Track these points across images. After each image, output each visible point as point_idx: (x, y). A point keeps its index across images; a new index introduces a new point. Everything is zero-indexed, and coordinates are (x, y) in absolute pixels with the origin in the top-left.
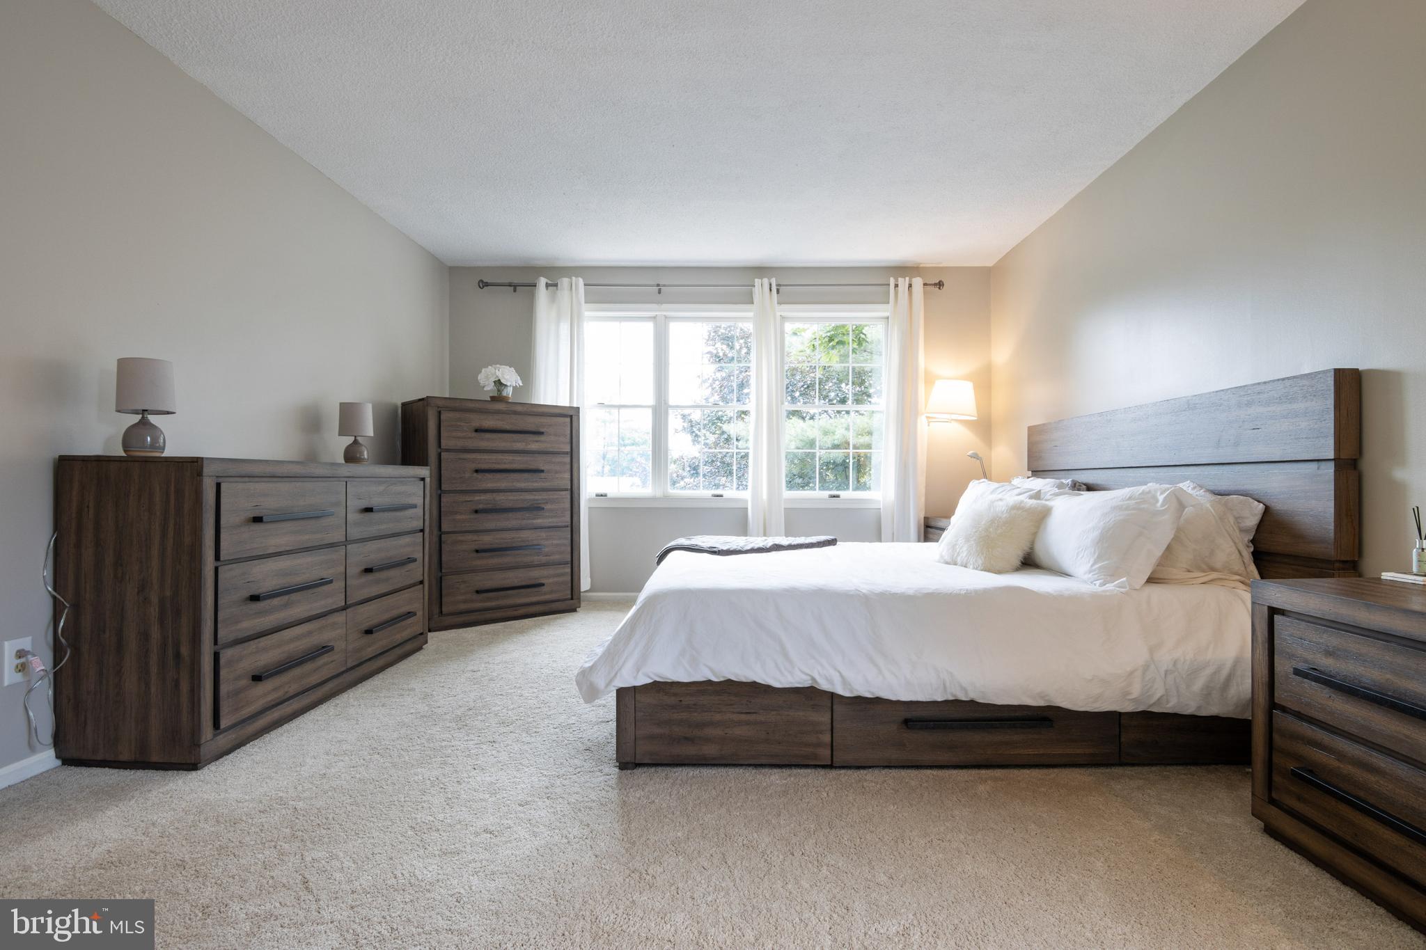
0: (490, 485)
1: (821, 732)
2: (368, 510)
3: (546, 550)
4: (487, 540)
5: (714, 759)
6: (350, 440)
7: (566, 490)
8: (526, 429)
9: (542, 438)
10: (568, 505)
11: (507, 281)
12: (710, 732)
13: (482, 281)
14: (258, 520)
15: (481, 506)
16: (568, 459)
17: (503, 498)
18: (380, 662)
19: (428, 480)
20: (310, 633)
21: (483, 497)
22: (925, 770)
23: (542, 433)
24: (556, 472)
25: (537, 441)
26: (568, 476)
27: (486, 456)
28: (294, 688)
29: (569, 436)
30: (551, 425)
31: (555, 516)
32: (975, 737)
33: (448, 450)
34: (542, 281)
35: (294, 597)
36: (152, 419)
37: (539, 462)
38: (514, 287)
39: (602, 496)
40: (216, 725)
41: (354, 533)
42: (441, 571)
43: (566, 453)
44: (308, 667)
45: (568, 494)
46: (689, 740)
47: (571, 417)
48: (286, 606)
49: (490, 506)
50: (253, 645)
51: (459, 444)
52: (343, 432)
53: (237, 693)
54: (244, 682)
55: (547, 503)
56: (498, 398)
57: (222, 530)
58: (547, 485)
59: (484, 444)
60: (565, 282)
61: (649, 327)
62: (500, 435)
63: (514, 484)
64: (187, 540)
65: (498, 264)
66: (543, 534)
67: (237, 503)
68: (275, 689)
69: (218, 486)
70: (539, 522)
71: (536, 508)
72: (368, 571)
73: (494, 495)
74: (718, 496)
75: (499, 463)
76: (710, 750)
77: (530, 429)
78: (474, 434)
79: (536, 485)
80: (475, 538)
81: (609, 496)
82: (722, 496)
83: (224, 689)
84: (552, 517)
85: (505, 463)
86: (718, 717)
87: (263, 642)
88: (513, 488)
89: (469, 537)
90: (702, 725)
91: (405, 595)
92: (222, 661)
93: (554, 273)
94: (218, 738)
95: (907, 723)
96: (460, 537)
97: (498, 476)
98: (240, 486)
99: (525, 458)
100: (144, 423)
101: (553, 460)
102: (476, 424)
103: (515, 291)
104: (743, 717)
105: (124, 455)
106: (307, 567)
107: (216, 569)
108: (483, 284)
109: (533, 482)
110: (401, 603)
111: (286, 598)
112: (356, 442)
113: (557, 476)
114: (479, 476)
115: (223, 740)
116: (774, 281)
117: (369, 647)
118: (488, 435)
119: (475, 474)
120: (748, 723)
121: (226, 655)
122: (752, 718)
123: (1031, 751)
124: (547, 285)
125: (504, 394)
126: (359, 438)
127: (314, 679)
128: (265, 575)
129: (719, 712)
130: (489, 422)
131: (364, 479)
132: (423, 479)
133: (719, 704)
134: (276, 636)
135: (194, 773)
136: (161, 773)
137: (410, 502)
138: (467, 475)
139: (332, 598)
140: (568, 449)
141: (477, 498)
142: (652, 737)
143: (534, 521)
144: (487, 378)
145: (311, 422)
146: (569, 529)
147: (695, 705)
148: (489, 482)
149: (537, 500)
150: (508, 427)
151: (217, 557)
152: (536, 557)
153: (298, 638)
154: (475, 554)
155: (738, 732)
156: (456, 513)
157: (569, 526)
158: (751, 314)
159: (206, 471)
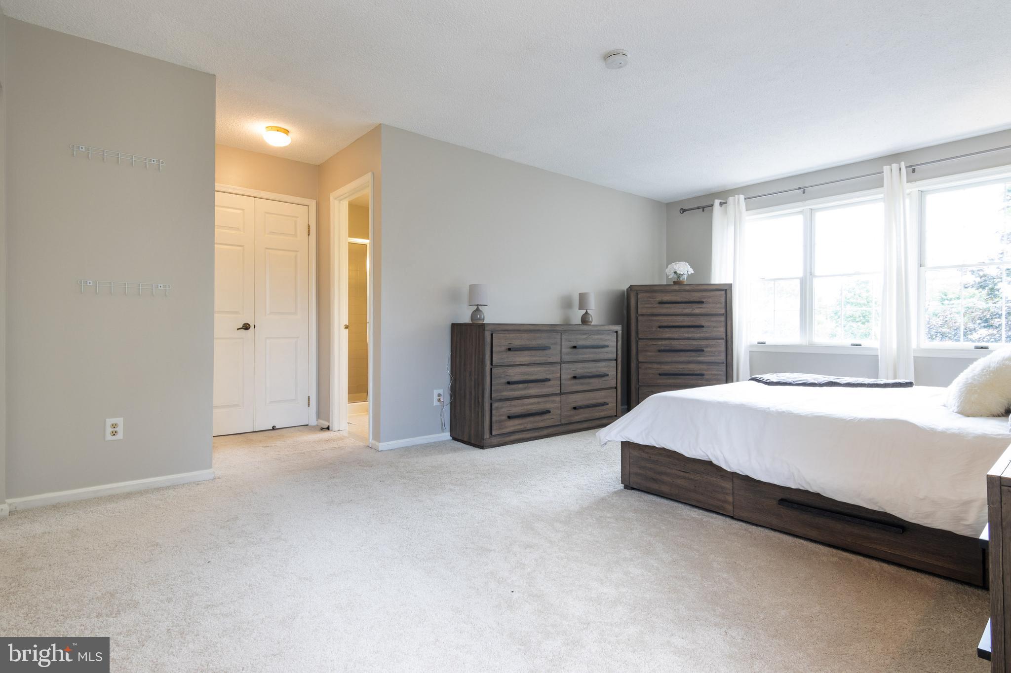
0: (668, 335)
1: (727, 494)
2: (575, 347)
3: (707, 377)
4: (666, 368)
5: (667, 494)
6: (584, 311)
7: (723, 339)
8: (692, 300)
9: (704, 305)
10: (723, 349)
11: (696, 206)
12: (665, 478)
13: (682, 209)
14: (509, 349)
15: (662, 348)
16: (723, 319)
17: (677, 343)
18: (585, 425)
19: (620, 333)
20: (539, 403)
21: (664, 342)
22: (799, 539)
23: (702, 302)
24: (715, 327)
25: (700, 308)
26: (723, 329)
27: (666, 318)
28: (529, 426)
29: (723, 304)
30: (710, 297)
31: (713, 356)
32: (838, 526)
33: (642, 315)
34: (717, 202)
35: (531, 385)
36: (480, 307)
37: (702, 321)
38: (703, 208)
39: (762, 343)
40: (491, 433)
41: (566, 358)
42: (638, 384)
43: (722, 315)
44: (538, 418)
45: (723, 342)
46: (655, 480)
47: (726, 290)
48: (525, 388)
49: (667, 348)
50: (508, 403)
51: (649, 311)
52: (581, 308)
53: (500, 422)
54: (505, 418)
55: (707, 347)
56: (677, 283)
57: (493, 353)
58: (707, 335)
59: (664, 311)
60: (731, 200)
61: (800, 219)
62: (674, 305)
63: (684, 335)
64: (481, 356)
65: (694, 196)
66: (704, 367)
67: (501, 343)
68: (519, 424)
69: (492, 335)
70: (701, 359)
71: (700, 350)
72: (575, 377)
73: (671, 341)
74: (857, 345)
75: (674, 322)
76: (665, 489)
77: (695, 300)
78: (658, 305)
79: (698, 335)
80: (659, 366)
81: (767, 343)
82: (860, 345)
83: (494, 418)
84: (711, 356)
85: (678, 322)
86: (669, 471)
87: (514, 403)
88: (684, 337)
89: (655, 366)
90: (661, 473)
91: (603, 393)
92: (493, 407)
93: (723, 195)
94: (491, 438)
95: (783, 501)
96: (649, 366)
97: (674, 330)
98: (502, 335)
99: (692, 319)
100: (478, 310)
101: (712, 319)
102: (659, 299)
103: (703, 211)
104: (682, 474)
105: (471, 322)
106: (538, 372)
107: (491, 369)
108: (683, 211)
109: (697, 333)
110: (599, 397)
111: (526, 385)
112: (587, 313)
113: (715, 329)
114: (661, 330)
115: (494, 440)
116: (903, 164)
117: (576, 416)
118: (667, 306)
119: (658, 329)
120: (685, 478)
121: (495, 405)
122: (687, 475)
123: (886, 549)
124: (721, 204)
125: (681, 279)
126: (588, 311)
127: (541, 424)
128: (515, 374)
129: (669, 468)
130: (667, 298)
131: (574, 332)
132: (617, 332)
133: (669, 463)
134: (520, 402)
135: (481, 450)
136: (472, 447)
137: (606, 344)
138: (654, 329)
139: (553, 387)
140: (723, 311)
141: (660, 343)
142: (637, 474)
143: (698, 358)
144: (670, 271)
145: (567, 303)
146: (725, 364)
147: (657, 461)
148: (668, 333)
149: (700, 345)
150: (680, 300)
151: (492, 364)
152: (700, 381)
153: (532, 404)
154: (658, 376)
155: (679, 482)
156: (647, 351)
157: (725, 363)
158: (882, 196)
159: (486, 328)
